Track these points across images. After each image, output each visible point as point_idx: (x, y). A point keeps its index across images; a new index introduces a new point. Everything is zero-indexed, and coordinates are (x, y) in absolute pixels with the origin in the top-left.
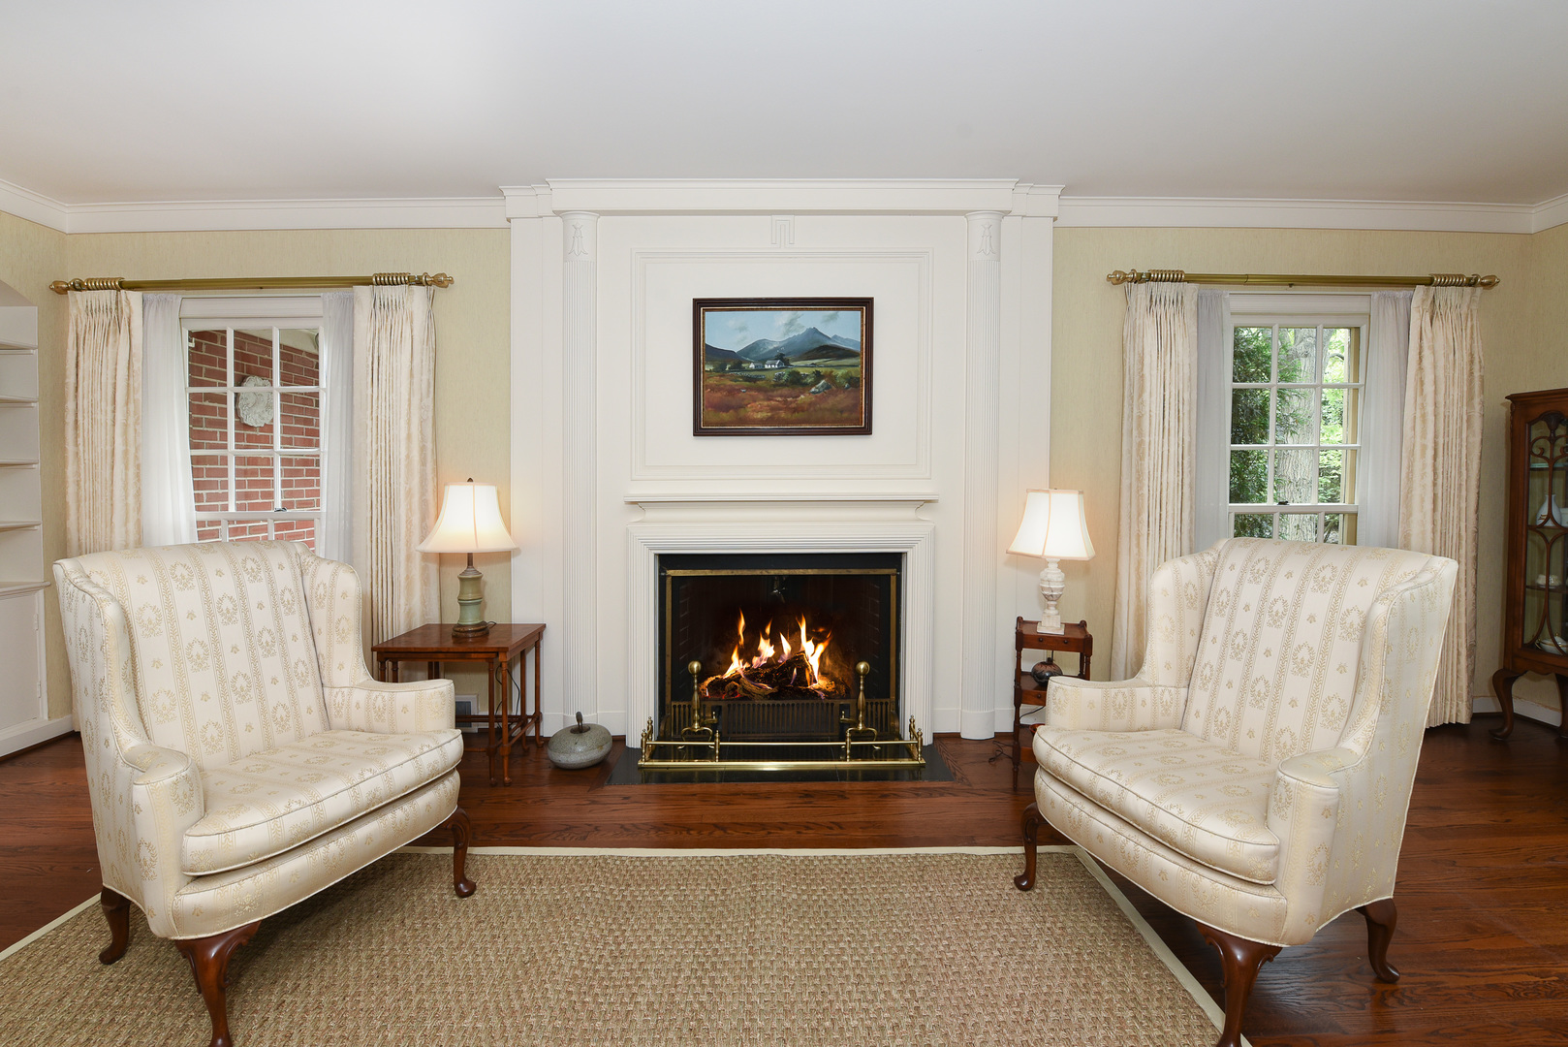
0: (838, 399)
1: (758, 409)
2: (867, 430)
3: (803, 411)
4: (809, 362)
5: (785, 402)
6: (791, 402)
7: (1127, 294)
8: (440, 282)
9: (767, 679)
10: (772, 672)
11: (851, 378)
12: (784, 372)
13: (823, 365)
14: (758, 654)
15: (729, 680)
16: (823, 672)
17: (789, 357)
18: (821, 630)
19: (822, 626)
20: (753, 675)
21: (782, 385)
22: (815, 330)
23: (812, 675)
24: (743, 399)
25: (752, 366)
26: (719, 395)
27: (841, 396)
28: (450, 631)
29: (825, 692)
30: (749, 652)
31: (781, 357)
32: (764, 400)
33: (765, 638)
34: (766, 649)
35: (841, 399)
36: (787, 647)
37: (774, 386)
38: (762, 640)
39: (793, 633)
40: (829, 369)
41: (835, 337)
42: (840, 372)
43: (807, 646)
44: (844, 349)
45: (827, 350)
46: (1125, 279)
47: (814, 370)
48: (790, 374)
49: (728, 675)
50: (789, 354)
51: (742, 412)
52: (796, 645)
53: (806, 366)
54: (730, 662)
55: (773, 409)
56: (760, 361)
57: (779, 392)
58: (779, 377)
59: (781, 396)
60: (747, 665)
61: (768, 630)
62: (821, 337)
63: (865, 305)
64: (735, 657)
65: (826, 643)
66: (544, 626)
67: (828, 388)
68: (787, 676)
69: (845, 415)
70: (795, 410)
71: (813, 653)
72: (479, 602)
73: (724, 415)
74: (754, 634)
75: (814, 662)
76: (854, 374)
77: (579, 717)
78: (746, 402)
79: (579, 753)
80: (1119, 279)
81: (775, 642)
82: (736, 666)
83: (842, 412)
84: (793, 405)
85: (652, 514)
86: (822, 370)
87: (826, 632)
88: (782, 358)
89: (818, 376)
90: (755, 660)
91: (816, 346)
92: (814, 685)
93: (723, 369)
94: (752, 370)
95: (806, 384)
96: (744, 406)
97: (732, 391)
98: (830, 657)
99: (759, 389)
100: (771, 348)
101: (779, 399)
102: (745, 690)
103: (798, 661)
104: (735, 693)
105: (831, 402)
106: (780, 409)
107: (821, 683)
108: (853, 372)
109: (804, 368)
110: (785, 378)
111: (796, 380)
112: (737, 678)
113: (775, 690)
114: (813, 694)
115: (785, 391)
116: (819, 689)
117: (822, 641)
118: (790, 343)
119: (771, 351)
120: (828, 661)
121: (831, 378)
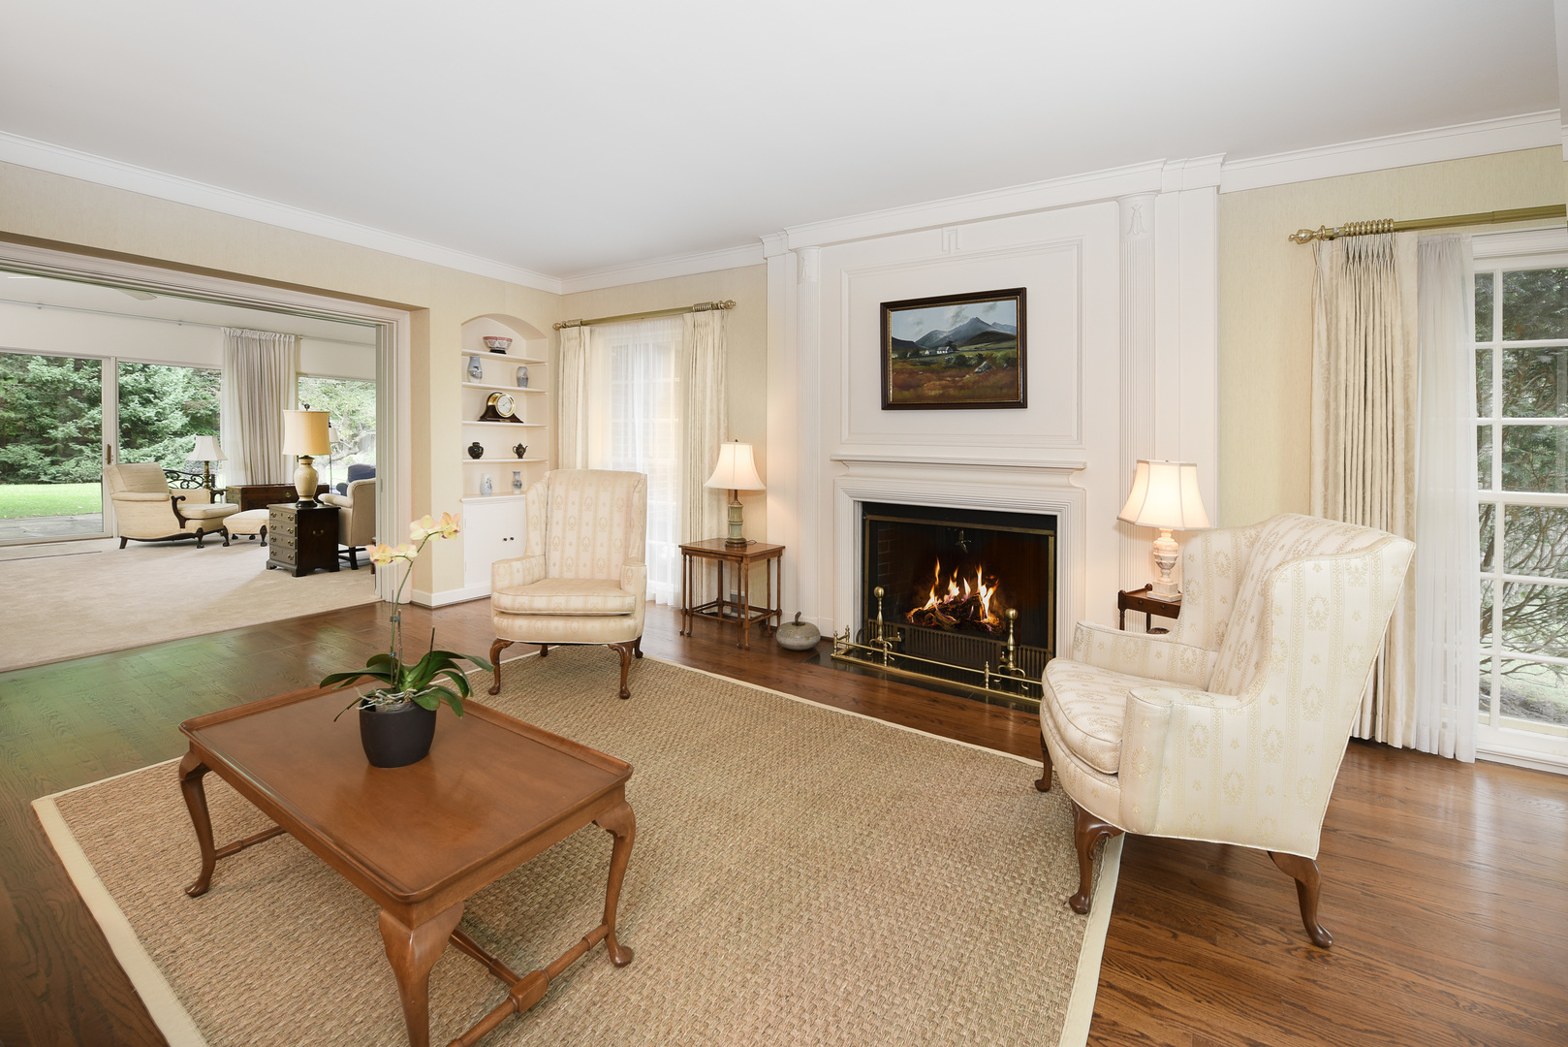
0: (998, 377)
1: (932, 389)
2: (1023, 405)
3: (968, 388)
4: (973, 347)
5: (954, 381)
6: (958, 381)
7: (1317, 253)
8: (727, 306)
9: (953, 613)
10: (957, 608)
11: (1009, 358)
12: (952, 356)
13: (984, 348)
14: (948, 593)
15: (928, 611)
16: (991, 610)
17: (956, 344)
18: (992, 577)
19: (992, 574)
20: (943, 608)
21: (951, 367)
22: (977, 320)
23: (984, 612)
24: (921, 380)
25: (927, 352)
26: (902, 377)
27: (1001, 375)
28: (724, 543)
29: (992, 626)
30: (942, 591)
31: (949, 344)
32: (936, 380)
33: (953, 581)
34: (954, 590)
35: (1001, 378)
36: (968, 589)
37: (945, 368)
38: (951, 582)
39: (972, 579)
40: (990, 352)
41: (995, 324)
42: (999, 354)
43: (982, 589)
44: (1002, 334)
45: (986, 336)
46: (1312, 237)
47: (977, 353)
48: (957, 358)
49: (927, 607)
50: (956, 340)
51: (920, 390)
52: (974, 588)
53: (970, 351)
54: (930, 598)
55: (944, 387)
56: (933, 348)
57: (949, 373)
58: (949, 361)
59: (950, 376)
60: (940, 601)
61: (955, 575)
62: (983, 325)
63: (1018, 294)
64: (932, 594)
65: (995, 588)
66: (784, 547)
67: (989, 368)
68: (966, 610)
69: (1004, 391)
70: (962, 388)
71: (986, 594)
72: (740, 523)
73: (906, 393)
74: (946, 576)
75: (986, 602)
76: (1011, 355)
77: (798, 615)
78: (923, 382)
79: (795, 639)
80: (1303, 239)
81: (960, 585)
82: (933, 601)
83: (1001, 389)
84: (961, 384)
85: (854, 470)
86: (984, 353)
87: (995, 580)
88: (951, 344)
89: (981, 358)
90: (946, 597)
91: (978, 333)
92: (985, 620)
93: (905, 357)
94: (927, 356)
95: (970, 366)
96: (920, 386)
97: (912, 373)
98: (997, 600)
99: (933, 372)
100: (942, 337)
101: (949, 379)
102: (938, 620)
103: (975, 600)
104: (931, 622)
105: (992, 380)
106: (950, 387)
107: (989, 619)
108: (1011, 353)
109: (968, 352)
110: (953, 361)
111: (962, 363)
112: (932, 610)
113: (958, 622)
114: (984, 627)
115: (953, 372)
116: (988, 623)
117: (992, 586)
118: (957, 332)
119: (942, 339)
120: (995, 602)
121: (992, 359)
